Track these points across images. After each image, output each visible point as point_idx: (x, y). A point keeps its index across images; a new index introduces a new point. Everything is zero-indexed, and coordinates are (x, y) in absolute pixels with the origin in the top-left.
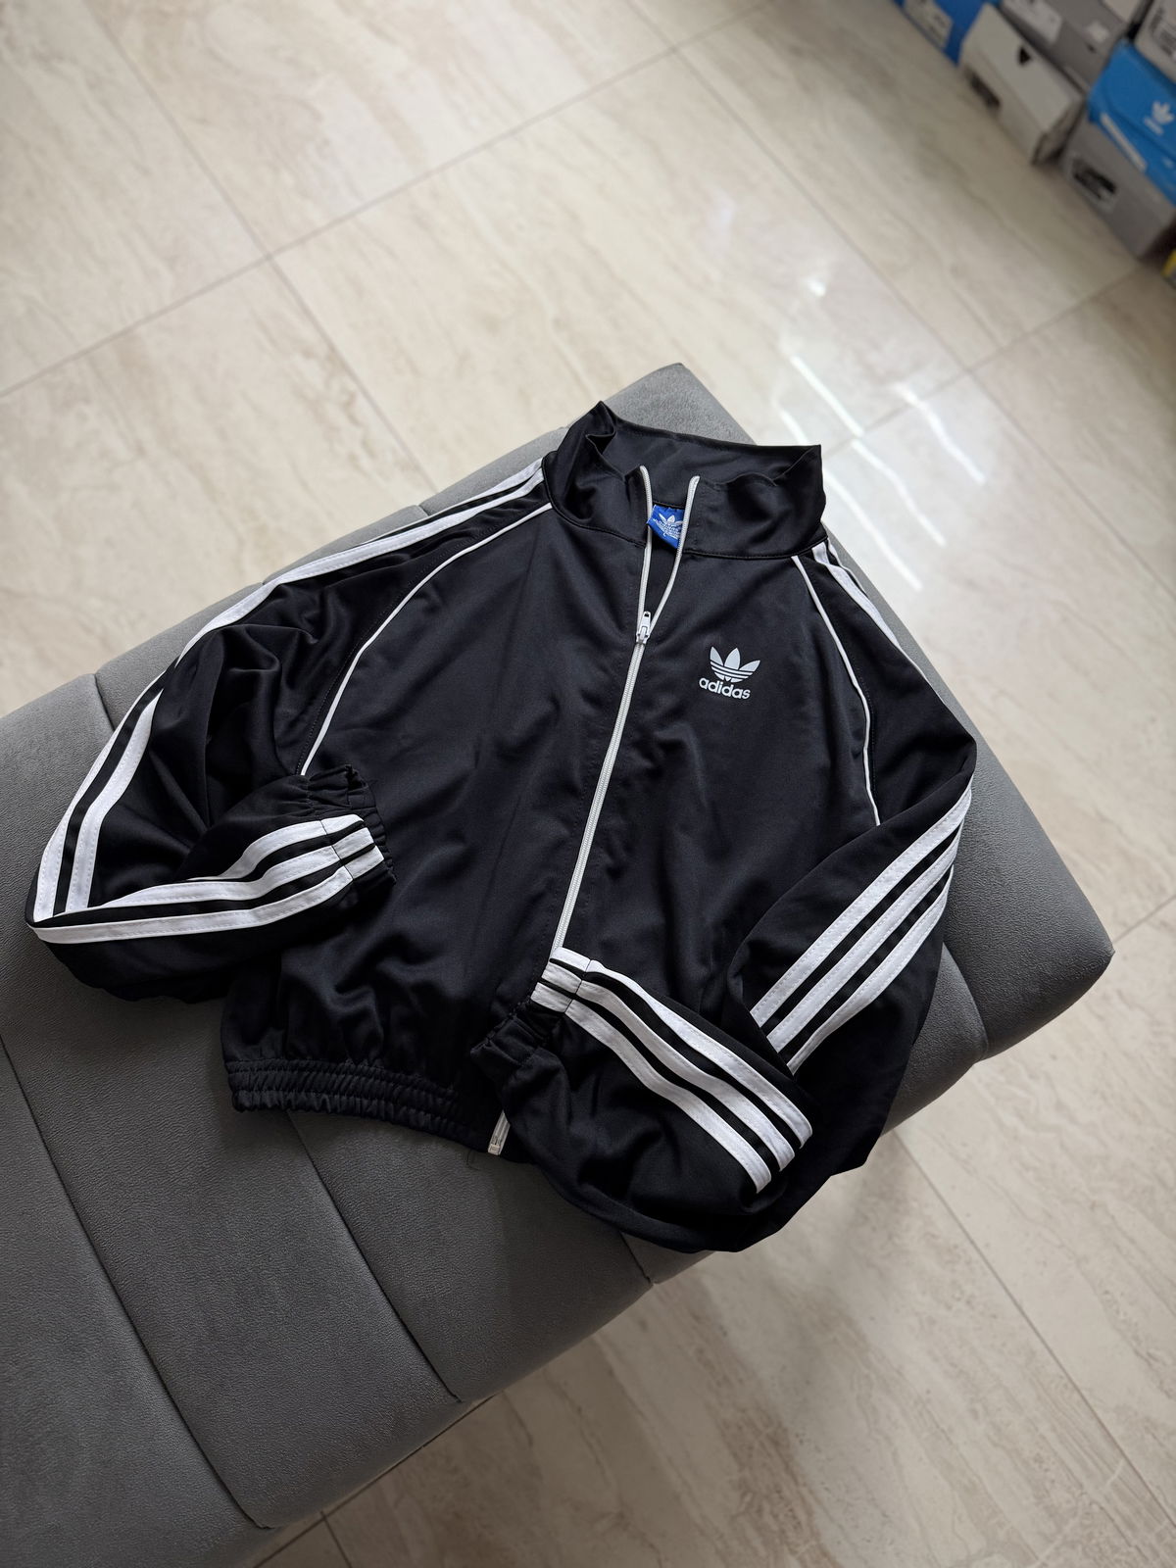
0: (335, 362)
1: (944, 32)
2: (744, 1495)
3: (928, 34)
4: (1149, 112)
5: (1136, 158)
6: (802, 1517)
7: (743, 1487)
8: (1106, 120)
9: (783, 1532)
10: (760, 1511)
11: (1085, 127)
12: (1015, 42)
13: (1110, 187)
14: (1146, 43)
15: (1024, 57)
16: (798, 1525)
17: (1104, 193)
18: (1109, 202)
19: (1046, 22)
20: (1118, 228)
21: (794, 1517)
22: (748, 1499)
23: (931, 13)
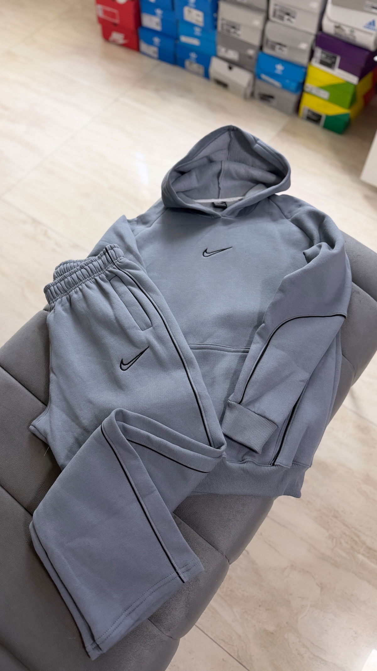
1: (201, 70)
2: (333, 540)
3: (197, 74)
4: (275, 69)
5: (277, 84)
6: (356, 539)
7: (331, 537)
8: (264, 76)
9: (352, 547)
10: (341, 543)
11: (259, 82)
12: (225, 65)
13: (272, 97)
14: (267, 50)
15: (230, 68)
16: (356, 543)
17: (271, 100)
18: (274, 102)
19: (233, 55)
20: (281, 108)
21: (354, 540)
22: (335, 540)
23: (195, 67)
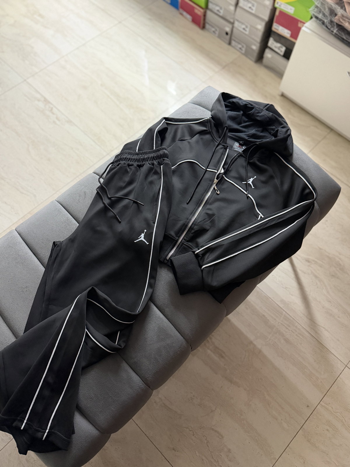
0: (46, 101)
